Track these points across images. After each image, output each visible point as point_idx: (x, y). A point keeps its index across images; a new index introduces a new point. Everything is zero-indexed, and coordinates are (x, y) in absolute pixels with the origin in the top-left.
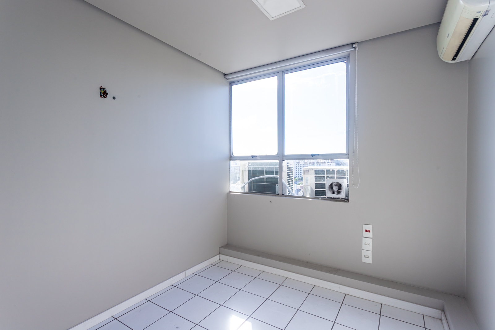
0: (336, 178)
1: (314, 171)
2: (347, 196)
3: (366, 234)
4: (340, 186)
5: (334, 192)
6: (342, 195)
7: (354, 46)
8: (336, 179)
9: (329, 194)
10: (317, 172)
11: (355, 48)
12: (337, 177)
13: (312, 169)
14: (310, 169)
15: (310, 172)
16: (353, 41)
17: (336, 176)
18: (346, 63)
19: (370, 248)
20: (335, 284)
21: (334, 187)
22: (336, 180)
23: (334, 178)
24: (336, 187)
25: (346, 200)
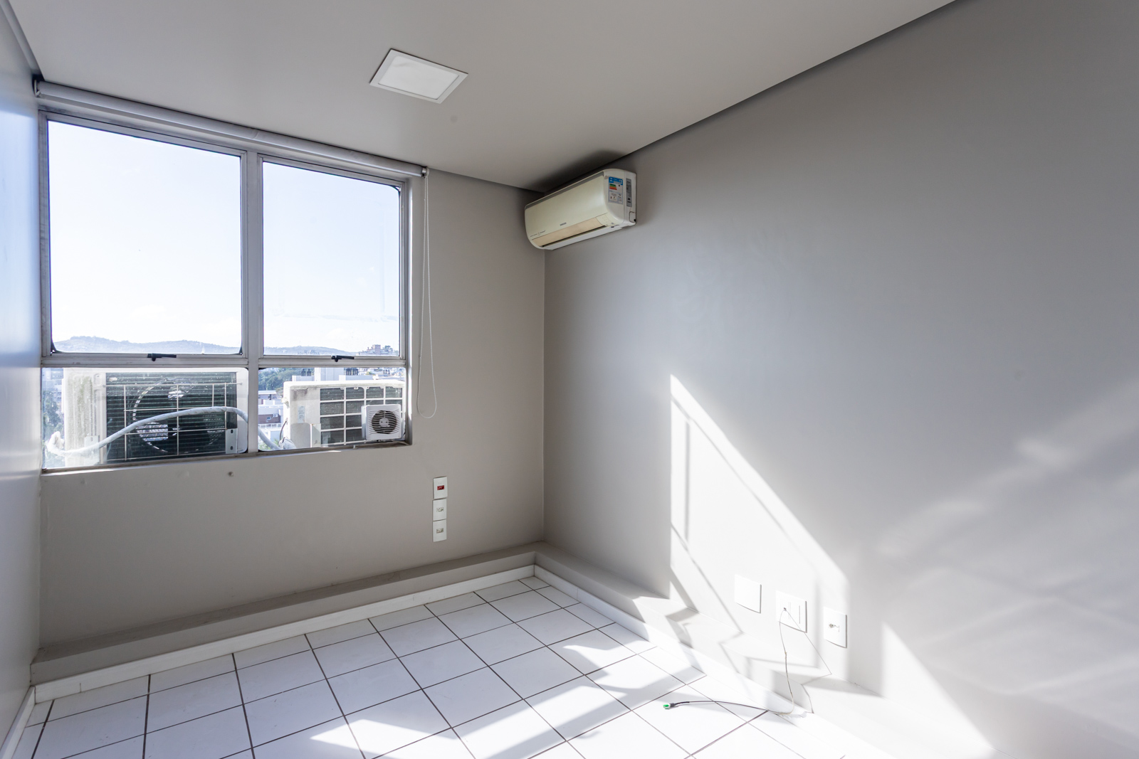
0: (384, 402)
1: (318, 392)
2: (408, 431)
3: (439, 494)
4: (392, 418)
5: (380, 430)
6: (397, 434)
7: (424, 171)
8: (384, 404)
9: (373, 436)
10: (325, 393)
11: (423, 175)
12: (388, 402)
13: (315, 388)
14: (310, 387)
15: (309, 393)
16: (424, 163)
17: (384, 399)
18: (399, 192)
19: (442, 515)
20: (406, 596)
21: (381, 420)
22: (385, 407)
23: (381, 402)
24: (384, 421)
25: (407, 441)
